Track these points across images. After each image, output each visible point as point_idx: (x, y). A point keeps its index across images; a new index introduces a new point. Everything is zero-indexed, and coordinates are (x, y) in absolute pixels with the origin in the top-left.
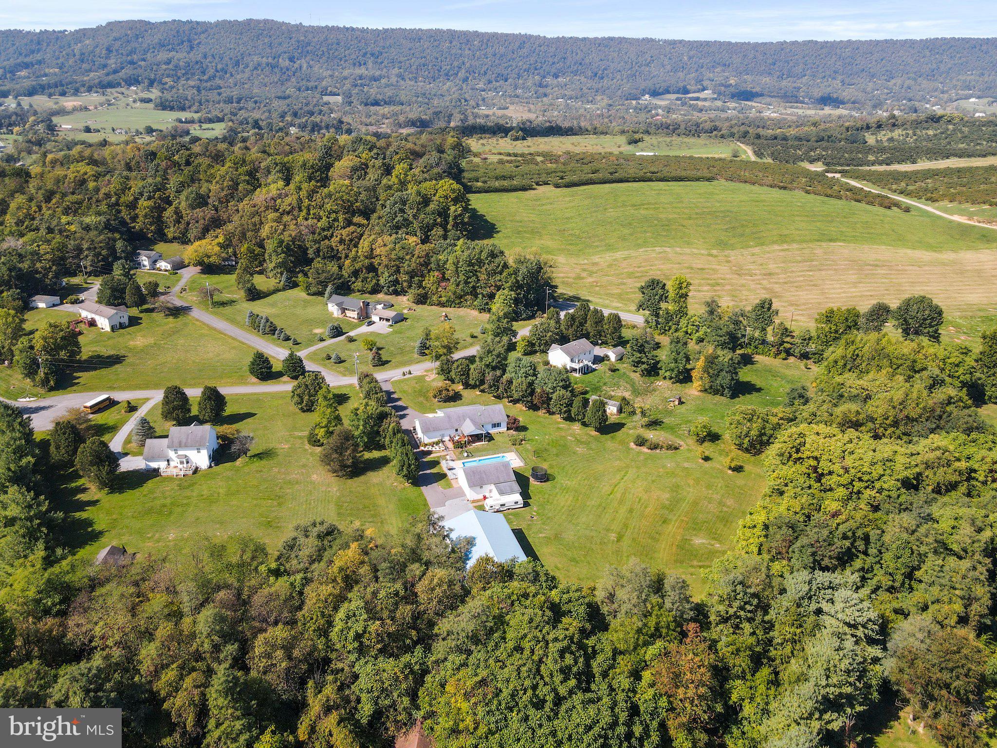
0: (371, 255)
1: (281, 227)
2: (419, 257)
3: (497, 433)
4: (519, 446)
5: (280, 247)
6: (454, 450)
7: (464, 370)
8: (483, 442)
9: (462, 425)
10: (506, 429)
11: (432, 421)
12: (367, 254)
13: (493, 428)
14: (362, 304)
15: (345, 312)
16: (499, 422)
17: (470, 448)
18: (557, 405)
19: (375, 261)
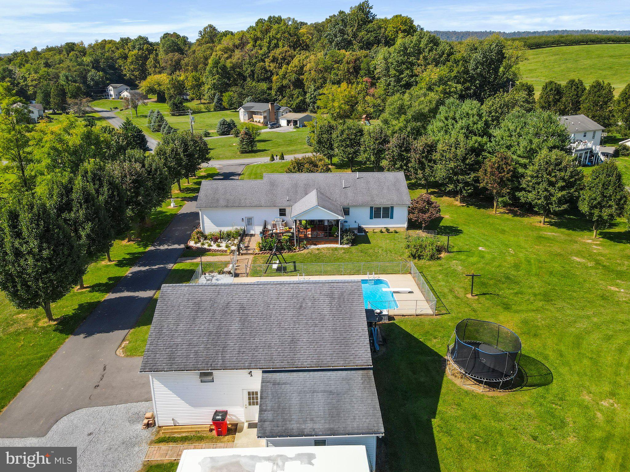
0: (301, 71)
1: (226, 55)
2: (348, 63)
3: (381, 232)
4: (431, 262)
5: (215, 67)
6: (259, 254)
7: (353, 137)
8: (337, 243)
9: (295, 202)
10: (406, 225)
11: (231, 189)
12: (295, 69)
13: (371, 218)
14: (270, 105)
15: (252, 117)
16: (389, 206)
17: (300, 254)
18: (538, 184)
19: (304, 77)
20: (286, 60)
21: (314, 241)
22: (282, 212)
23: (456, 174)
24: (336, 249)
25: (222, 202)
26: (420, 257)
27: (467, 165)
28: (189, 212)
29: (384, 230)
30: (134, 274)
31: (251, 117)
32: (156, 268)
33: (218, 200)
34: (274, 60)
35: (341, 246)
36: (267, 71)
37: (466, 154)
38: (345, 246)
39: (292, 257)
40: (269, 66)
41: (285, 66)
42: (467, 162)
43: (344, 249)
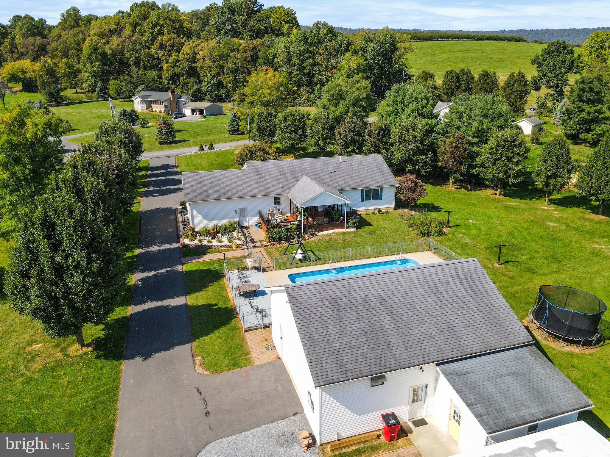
1: (103, 41)
2: (245, 51)
3: (374, 213)
4: (439, 238)
5: (94, 53)
6: (268, 245)
7: (297, 123)
8: (343, 228)
9: (290, 190)
10: (393, 205)
11: (216, 179)
12: (188, 56)
14: (170, 94)
15: (151, 107)
16: (379, 188)
17: (312, 241)
18: (499, 159)
19: (198, 65)
20: (176, 48)
21: (321, 227)
22: (277, 201)
23: (414, 154)
25: (212, 195)
26: (428, 234)
27: (425, 145)
28: (153, 209)
29: (376, 211)
31: (149, 107)
32: (164, 272)
33: (207, 193)
34: (162, 47)
35: (348, 230)
36: (154, 59)
37: (424, 135)
38: (352, 230)
39: (305, 245)
40: (157, 53)
41: (174, 54)
42: (426, 142)
43: (352, 232)
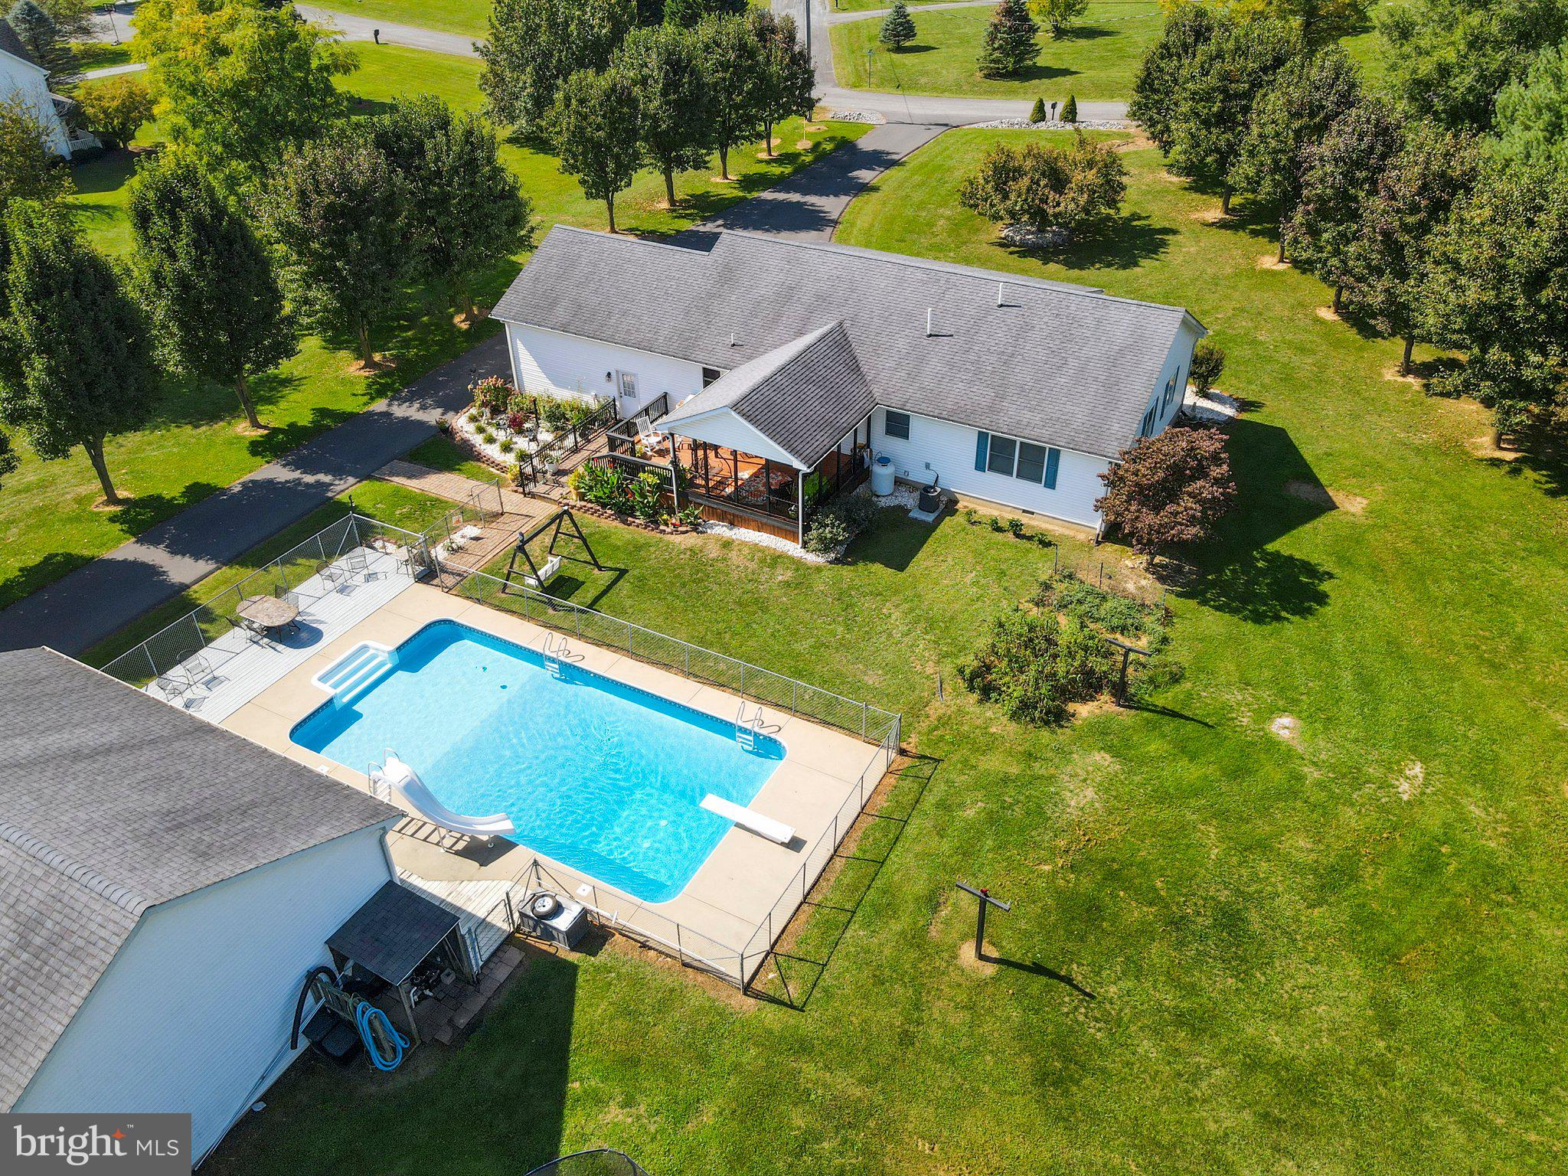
3: (996, 527)
4: (1010, 726)
8: (795, 537)
10: (1097, 524)
13: (980, 467)
16: (1045, 445)
17: (669, 545)
21: (730, 512)
24: (777, 559)
26: (987, 692)
29: (1006, 523)
30: (252, 488)
32: (307, 485)
33: (554, 303)
35: (799, 553)
38: (812, 559)
39: (639, 548)
